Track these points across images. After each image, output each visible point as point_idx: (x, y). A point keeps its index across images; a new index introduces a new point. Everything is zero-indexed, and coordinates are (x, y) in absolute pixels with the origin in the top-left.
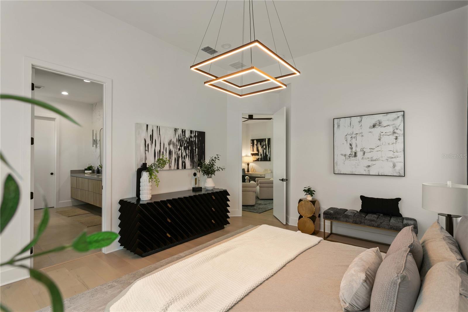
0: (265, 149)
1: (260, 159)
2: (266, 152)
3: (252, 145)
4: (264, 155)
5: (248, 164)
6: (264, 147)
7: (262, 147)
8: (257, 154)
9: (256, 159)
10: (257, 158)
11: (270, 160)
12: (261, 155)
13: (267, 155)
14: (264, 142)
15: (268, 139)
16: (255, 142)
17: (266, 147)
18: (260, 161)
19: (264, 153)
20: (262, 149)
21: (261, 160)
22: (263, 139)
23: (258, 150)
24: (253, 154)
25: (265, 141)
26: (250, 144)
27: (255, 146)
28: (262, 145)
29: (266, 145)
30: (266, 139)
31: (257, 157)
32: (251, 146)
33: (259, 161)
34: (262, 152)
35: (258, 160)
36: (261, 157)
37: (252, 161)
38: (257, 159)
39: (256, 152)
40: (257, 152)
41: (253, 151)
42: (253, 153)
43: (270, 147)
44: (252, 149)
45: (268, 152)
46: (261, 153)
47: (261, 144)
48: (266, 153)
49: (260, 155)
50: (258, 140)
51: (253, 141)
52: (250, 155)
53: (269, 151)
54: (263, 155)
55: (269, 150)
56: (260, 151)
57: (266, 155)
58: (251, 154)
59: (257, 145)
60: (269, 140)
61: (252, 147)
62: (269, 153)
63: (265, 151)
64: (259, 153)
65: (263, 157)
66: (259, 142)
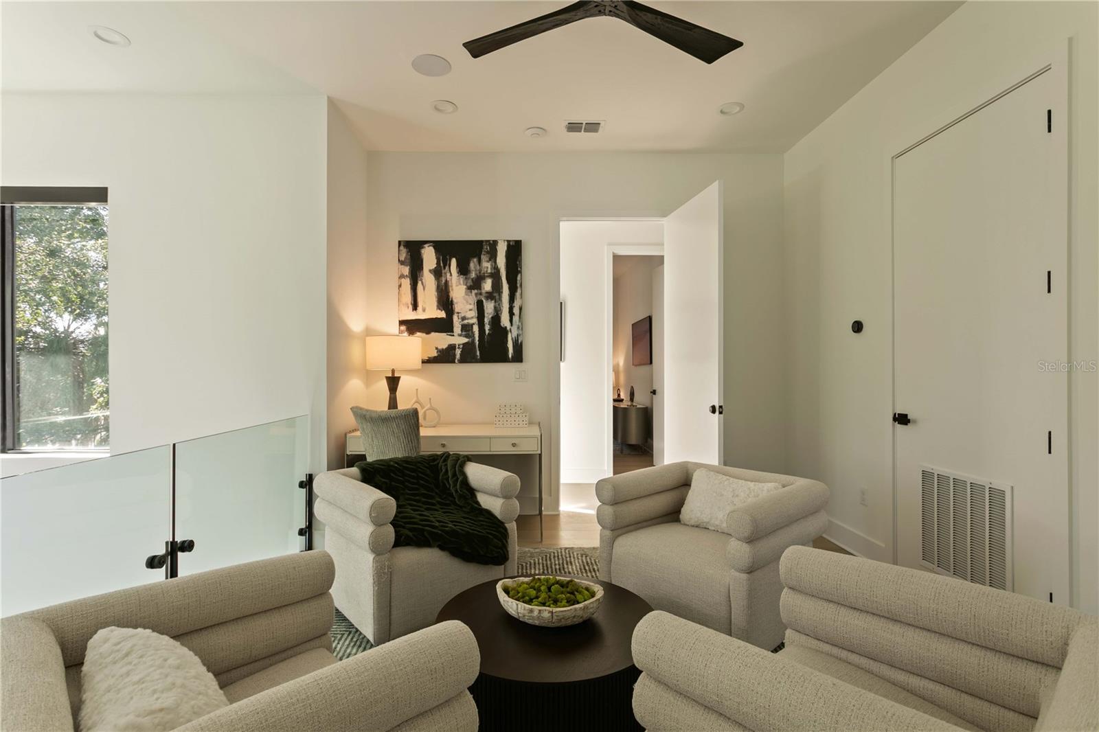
0: (494, 295)
1: (458, 352)
2: (498, 311)
3: (406, 270)
4: (487, 327)
5: (393, 382)
6: (487, 285)
7: (470, 288)
8: (444, 326)
9: (435, 354)
10: (444, 346)
11: (518, 357)
12: (467, 329)
13: (505, 332)
14: (484, 258)
15: (509, 241)
16: (429, 257)
17: (497, 287)
18: (463, 360)
19: (486, 320)
20: (473, 299)
21: (468, 356)
22: (480, 242)
23: (445, 302)
24: (412, 326)
25: (493, 256)
26: (393, 268)
27: (428, 282)
28: (473, 275)
29: (495, 275)
30: (495, 243)
31: (441, 340)
32: (402, 276)
33: (453, 361)
34: (471, 316)
35: (445, 356)
36: (465, 340)
37: (418, 365)
38: (441, 351)
39: (430, 310)
40: (442, 314)
41: (415, 307)
42: (411, 316)
43: (521, 285)
44: (408, 298)
45: (511, 314)
46: (464, 318)
47: (463, 270)
48: (496, 319)
49: (457, 328)
50: (446, 249)
51: (413, 249)
52: (394, 328)
53: (516, 311)
54: (476, 329)
55: (517, 304)
56: (457, 308)
57: (499, 333)
58: (402, 323)
59: (437, 273)
60: (515, 249)
61: (407, 283)
62: (516, 318)
63: (489, 307)
64: (455, 318)
65: (477, 343)
66: (454, 257)
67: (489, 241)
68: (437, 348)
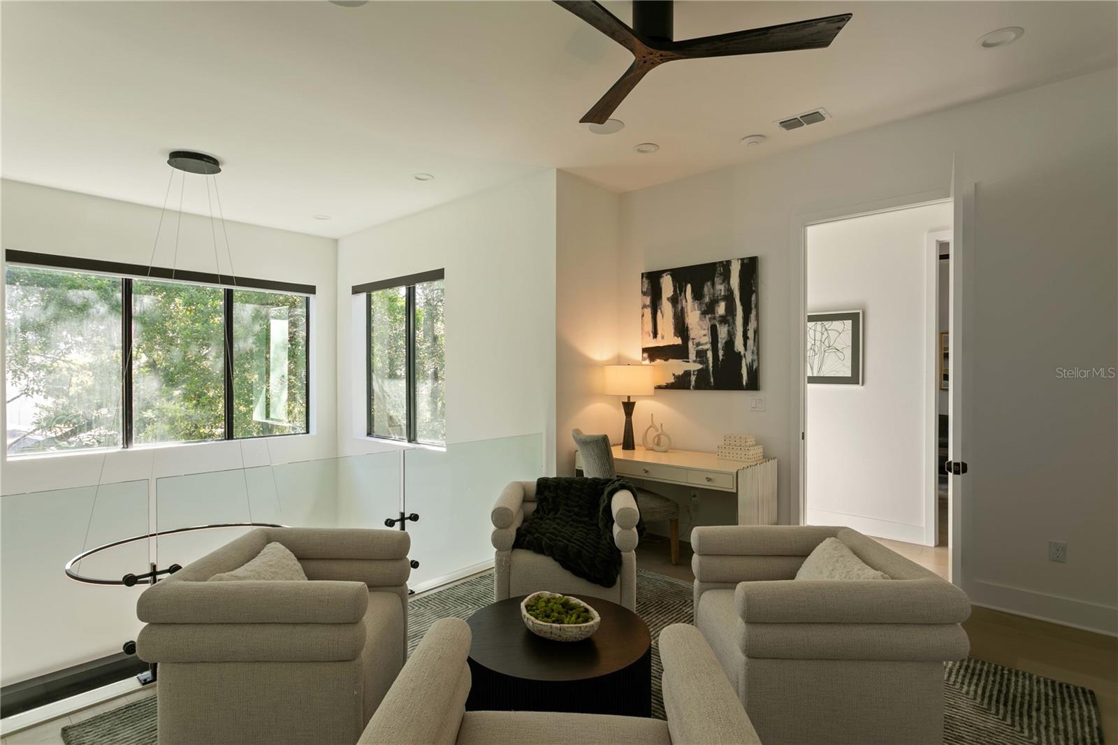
0: (728, 318)
1: (693, 378)
2: (731, 335)
3: (648, 300)
4: (721, 353)
5: (629, 407)
6: (721, 309)
7: (704, 313)
8: (678, 352)
9: (672, 380)
10: (680, 372)
11: (754, 384)
12: (701, 355)
13: (739, 357)
14: (718, 280)
15: (742, 260)
16: (667, 285)
17: (731, 310)
18: (697, 387)
19: (720, 346)
20: (707, 324)
21: (703, 382)
22: (714, 265)
23: (681, 329)
24: (653, 353)
25: (726, 277)
26: (637, 299)
27: (667, 308)
28: (707, 299)
29: (729, 298)
30: (729, 263)
31: (677, 367)
32: (644, 307)
33: (688, 388)
34: (706, 340)
35: (681, 383)
36: (700, 366)
37: (651, 391)
38: (677, 377)
39: (668, 338)
40: (678, 341)
41: (655, 335)
42: (652, 343)
43: (757, 306)
44: (649, 327)
45: (745, 338)
46: (698, 344)
47: (698, 296)
48: (730, 343)
49: (692, 355)
50: (682, 276)
51: (653, 279)
52: (637, 355)
53: (751, 334)
54: (710, 354)
55: (752, 326)
56: (692, 334)
57: (733, 358)
58: (645, 350)
59: (674, 300)
60: (750, 267)
61: (648, 312)
62: (750, 342)
63: (723, 332)
64: (690, 344)
65: (711, 369)
66: (689, 283)
67: (722, 262)
68: (674, 375)
